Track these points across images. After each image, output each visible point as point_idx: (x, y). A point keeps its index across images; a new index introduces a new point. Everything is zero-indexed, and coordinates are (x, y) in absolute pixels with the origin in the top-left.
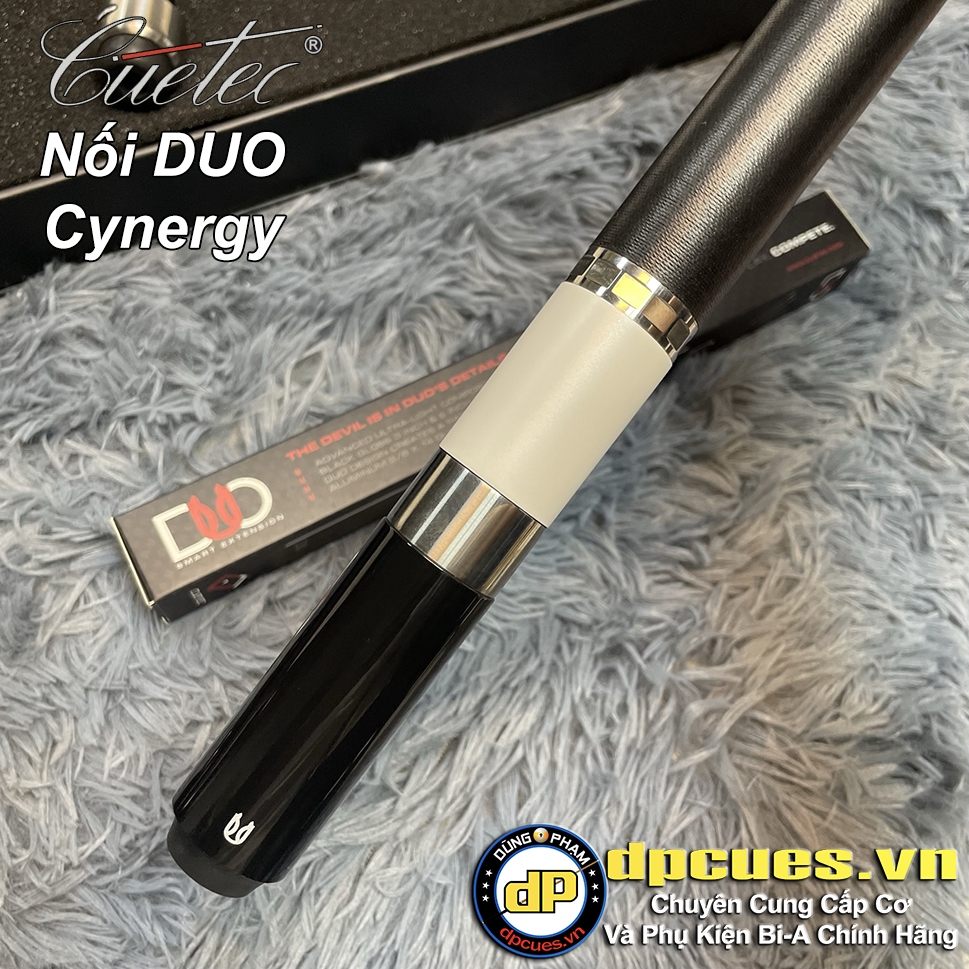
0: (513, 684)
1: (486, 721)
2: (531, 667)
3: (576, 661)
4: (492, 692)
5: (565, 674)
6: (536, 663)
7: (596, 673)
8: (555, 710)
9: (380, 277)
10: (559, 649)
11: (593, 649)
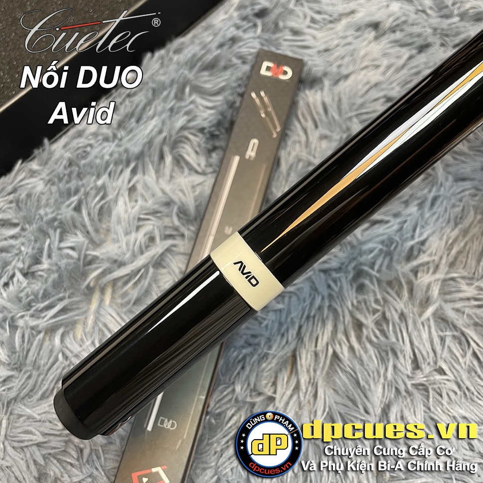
0: (312, 314)
1: (306, 339)
2: (318, 301)
3: (341, 288)
4: (302, 323)
5: (338, 297)
6: (320, 298)
7: (354, 290)
8: (341, 318)
9: (152, 131)
10: (329, 286)
11: (347, 278)
